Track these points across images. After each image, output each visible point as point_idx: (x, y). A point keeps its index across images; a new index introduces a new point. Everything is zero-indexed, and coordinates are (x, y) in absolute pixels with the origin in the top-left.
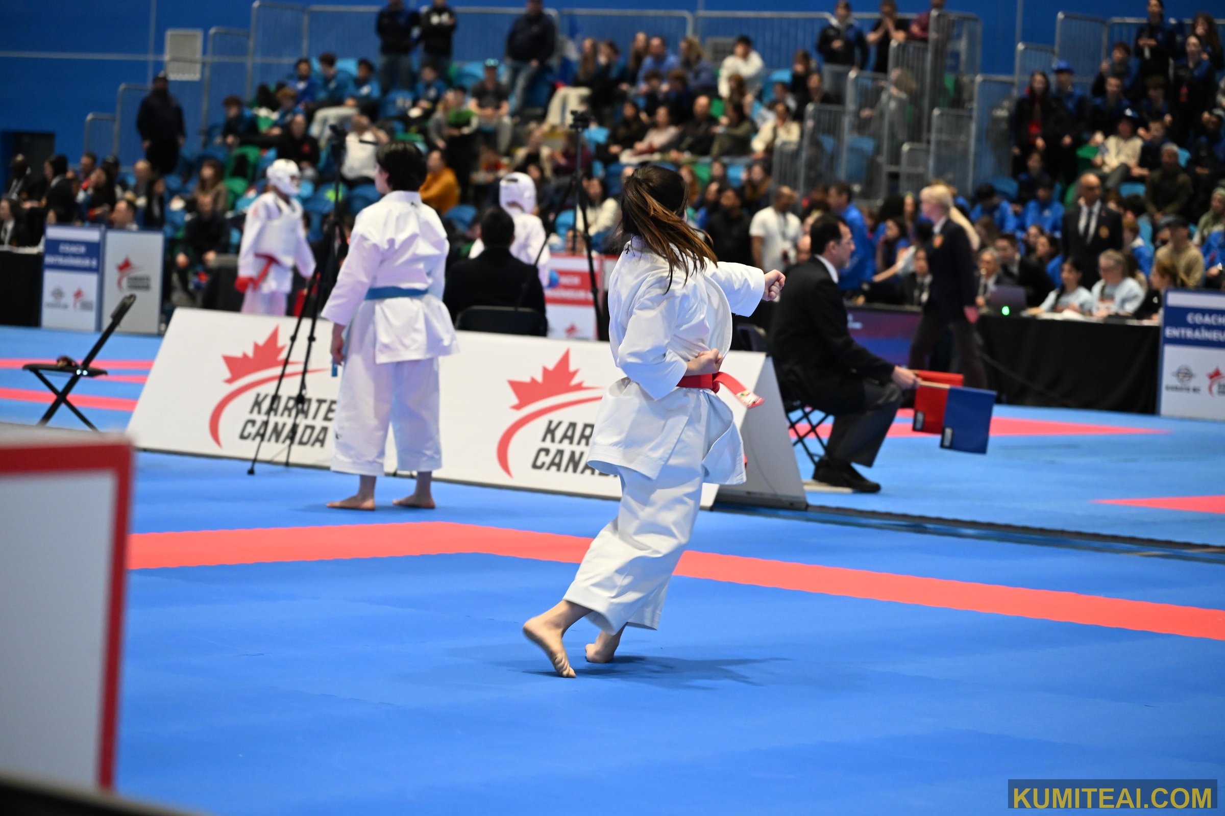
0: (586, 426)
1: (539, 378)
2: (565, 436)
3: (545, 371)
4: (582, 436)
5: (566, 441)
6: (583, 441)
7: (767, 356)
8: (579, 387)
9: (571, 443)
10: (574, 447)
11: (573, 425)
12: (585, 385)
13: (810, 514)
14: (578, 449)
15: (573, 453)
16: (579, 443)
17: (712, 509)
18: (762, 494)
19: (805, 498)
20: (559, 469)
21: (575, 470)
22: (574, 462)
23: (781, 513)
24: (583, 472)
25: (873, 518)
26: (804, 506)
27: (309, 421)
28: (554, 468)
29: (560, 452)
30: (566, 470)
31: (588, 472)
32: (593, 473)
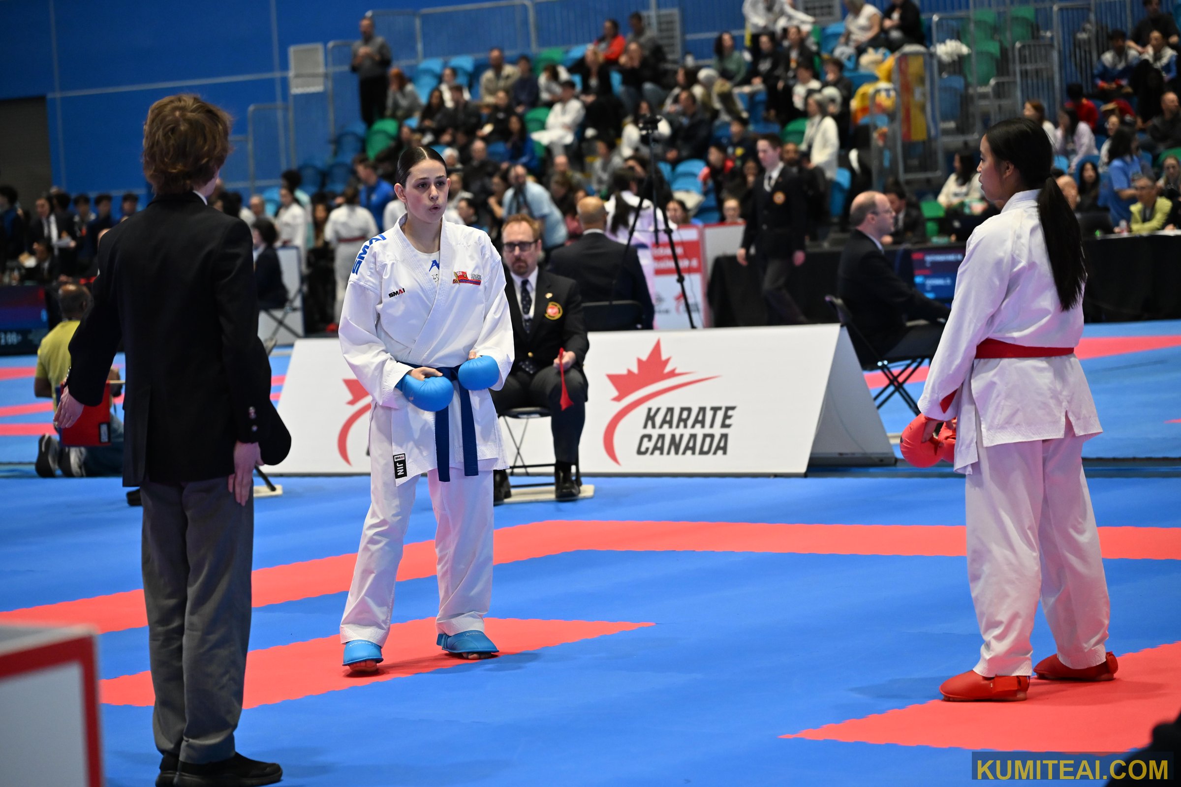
1: (635, 370)
2: (664, 421)
3: (640, 361)
4: (680, 419)
5: (666, 426)
6: (682, 424)
7: (842, 326)
8: (672, 374)
9: (671, 427)
10: (674, 431)
11: (670, 410)
12: (677, 371)
13: (900, 468)
14: (677, 432)
15: (673, 436)
16: (678, 426)
17: (805, 475)
19: (894, 454)
20: (662, 453)
21: (677, 452)
22: (675, 444)
23: (873, 470)
24: (684, 453)
28: (657, 452)
29: (662, 437)
30: (668, 453)
31: (689, 452)
32: (694, 453)
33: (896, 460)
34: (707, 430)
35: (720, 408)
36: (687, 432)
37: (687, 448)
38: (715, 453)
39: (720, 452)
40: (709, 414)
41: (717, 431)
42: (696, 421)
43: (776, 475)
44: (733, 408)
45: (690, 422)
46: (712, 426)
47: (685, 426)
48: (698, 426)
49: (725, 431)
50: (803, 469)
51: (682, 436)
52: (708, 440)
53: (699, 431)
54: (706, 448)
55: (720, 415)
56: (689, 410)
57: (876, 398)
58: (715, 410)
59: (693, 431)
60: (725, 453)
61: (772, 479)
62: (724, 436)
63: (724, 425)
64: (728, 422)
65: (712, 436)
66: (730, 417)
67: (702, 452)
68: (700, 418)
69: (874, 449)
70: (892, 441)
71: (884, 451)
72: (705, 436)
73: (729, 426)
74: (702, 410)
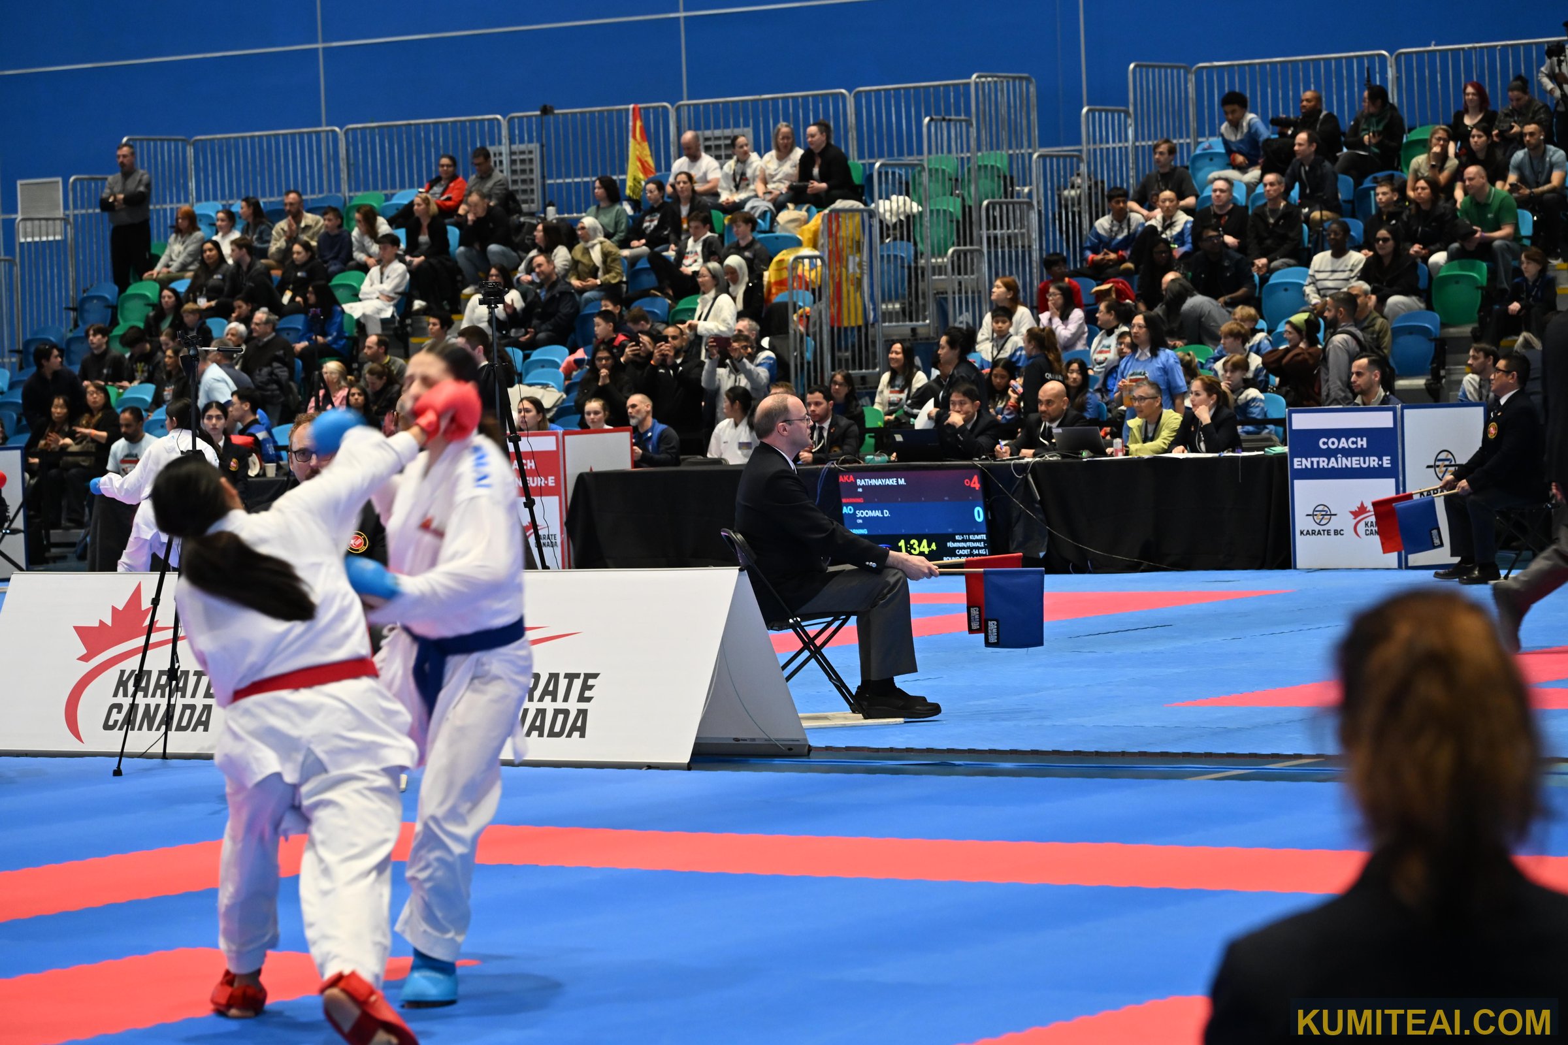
7: (741, 569)
13: (814, 760)
17: (689, 767)
18: (753, 739)
19: (805, 739)
23: (777, 761)
24: (528, 734)
26: (806, 750)
27: (188, 700)
31: (535, 733)
32: (541, 735)
33: (809, 749)
34: (560, 704)
35: (577, 676)
36: (533, 707)
37: (533, 727)
38: (569, 735)
39: (576, 734)
40: (563, 683)
41: (573, 706)
42: (545, 692)
43: (649, 766)
44: (595, 676)
45: (537, 694)
46: (566, 699)
47: (531, 699)
48: (548, 698)
49: (583, 706)
50: (685, 758)
51: (526, 711)
52: (561, 717)
53: (548, 705)
54: (557, 729)
55: (577, 684)
56: (537, 677)
58: (571, 677)
59: (541, 705)
60: (582, 735)
61: (644, 771)
62: (583, 713)
63: (582, 698)
64: (587, 694)
65: (566, 713)
66: (591, 688)
67: (552, 734)
68: (551, 688)
69: (781, 733)
70: (805, 724)
71: (794, 737)
72: (557, 712)
73: (589, 699)
74: (554, 677)
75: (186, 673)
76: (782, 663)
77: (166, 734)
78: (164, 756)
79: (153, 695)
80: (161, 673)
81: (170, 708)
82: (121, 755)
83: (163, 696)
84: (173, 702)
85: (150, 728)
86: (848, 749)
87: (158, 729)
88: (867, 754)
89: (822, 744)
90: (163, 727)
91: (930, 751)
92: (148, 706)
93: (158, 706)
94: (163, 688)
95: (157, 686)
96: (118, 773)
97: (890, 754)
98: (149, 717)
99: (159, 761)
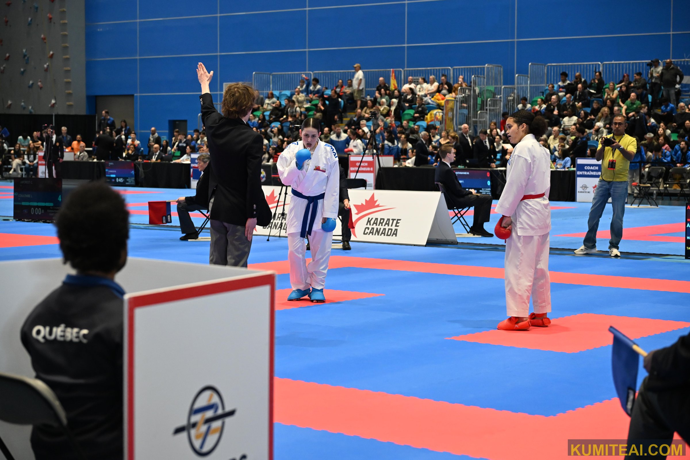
0: (381, 219)
1: (364, 204)
2: (374, 223)
3: (366, 201)
4: (380, 223)
5: (375, 225)
6: (381, 224)
7: (442, 193)
8: (378, 206)
9: (376, 225)
10: (377, 227)
11: (377, 219)
12: (380, 205)
13: (459, 246)
14: (379, 227)
15: (377, 229)
16: (379, 225)
17: (425, 246)
18: (442, 239)
19: (457, 240)
20: (373, 235)
21: (378, 235)
22: (378, 231)
23: (449, 246)
24: (381, 235)
25: (480, 246)
26: (457, 243)
27: (286, 222)
28: (371, 234)
29: (373, 228)
30: (375, 235)
31: (383, 235)
32: (384, 235)
33: (458, 243)
34: (390, 227)
35: (395, 220)
36: (382, 228)
37: (382, 233)
38: (392, 236)
39: (394, 235)
40: (391, 221)
41: (394, 228)
42: (386, 224)
43: (414, 245)
44: (400, 220)
45: (384, 224)
46: (392, 226)
47: (382, 225)
48: (387, 225)
49: (396, 228)
50: (425, 244)
51: (380, 229)
52: (390, 231)
53: (387, 227)
54: (389, 234)
55: (395, 222)
56: (384, 219)
57: (452, 219)
58: (393, 220)
59: (385, 227)
60: (396, 236)
61: (413, 246)
62: (396, 230)
63: (396, 226)
64: (398, 225)
65: (392, 230)
66: (399, 223)
67: (387, 235)
68: (387, 223)
69: (450, 238)
70: (457, 236)
71: (453, 239)
72: (389, 229)
73: (398, 226)
74: (389, 220)
75: (286, 214)
76: (451, 218)
77: (280, 230)
78: (280, 236)
79: (277, 220)
80: (279, 214)
81: (282, 224)
82: (269, 236)
83: (279, 220)
84: (282, 222)
85: (276, 229)
86: (468, 243)
87: (278, 229)
88: (473, 245)
89: (461, 242)
90: (280, 229)
91: (491, 245)
92: (275, 223)
93: (278, 223)
94: (280, 218)
95: (278, 217)
96: (268, 240)
97: (479, 245)
98: (276, 226)
99: (278, 238)
